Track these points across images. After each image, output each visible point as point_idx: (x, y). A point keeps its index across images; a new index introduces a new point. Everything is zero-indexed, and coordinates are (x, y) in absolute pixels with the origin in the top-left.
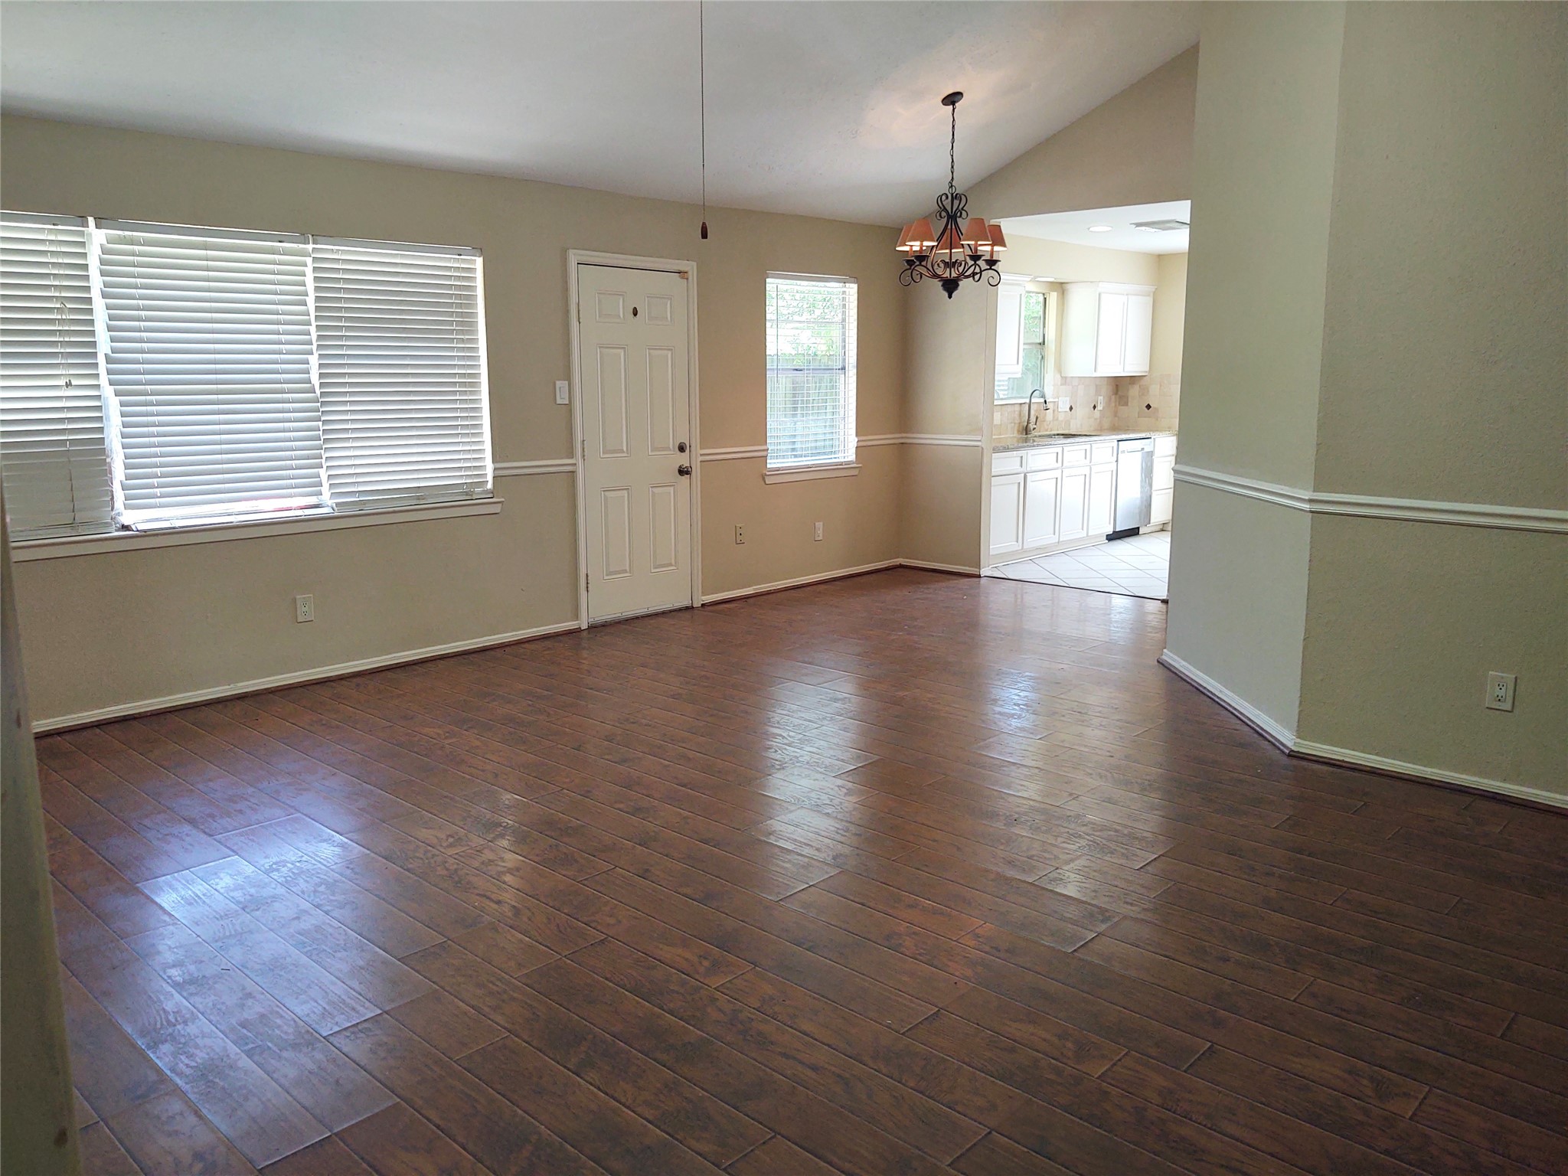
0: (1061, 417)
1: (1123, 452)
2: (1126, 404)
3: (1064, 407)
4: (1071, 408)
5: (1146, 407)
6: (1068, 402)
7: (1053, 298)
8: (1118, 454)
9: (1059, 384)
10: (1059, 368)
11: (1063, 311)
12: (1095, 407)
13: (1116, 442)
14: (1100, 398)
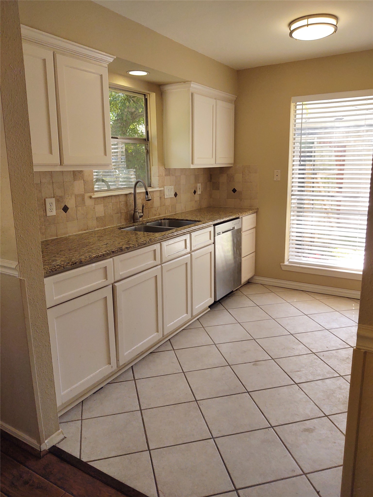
0: (168, 203)
1: (219, 234)
2: (218, 189)
3: (169, 193)
4: (176, 195)
5: (233, 191)
6: (173, 190)
7: (153, 98)
8: (214, 236)
9: (164, 175)
10: (163, 160)
11: (162, 110)
12: (195, 192)
13: (213, 227)
14: (199, 185)
